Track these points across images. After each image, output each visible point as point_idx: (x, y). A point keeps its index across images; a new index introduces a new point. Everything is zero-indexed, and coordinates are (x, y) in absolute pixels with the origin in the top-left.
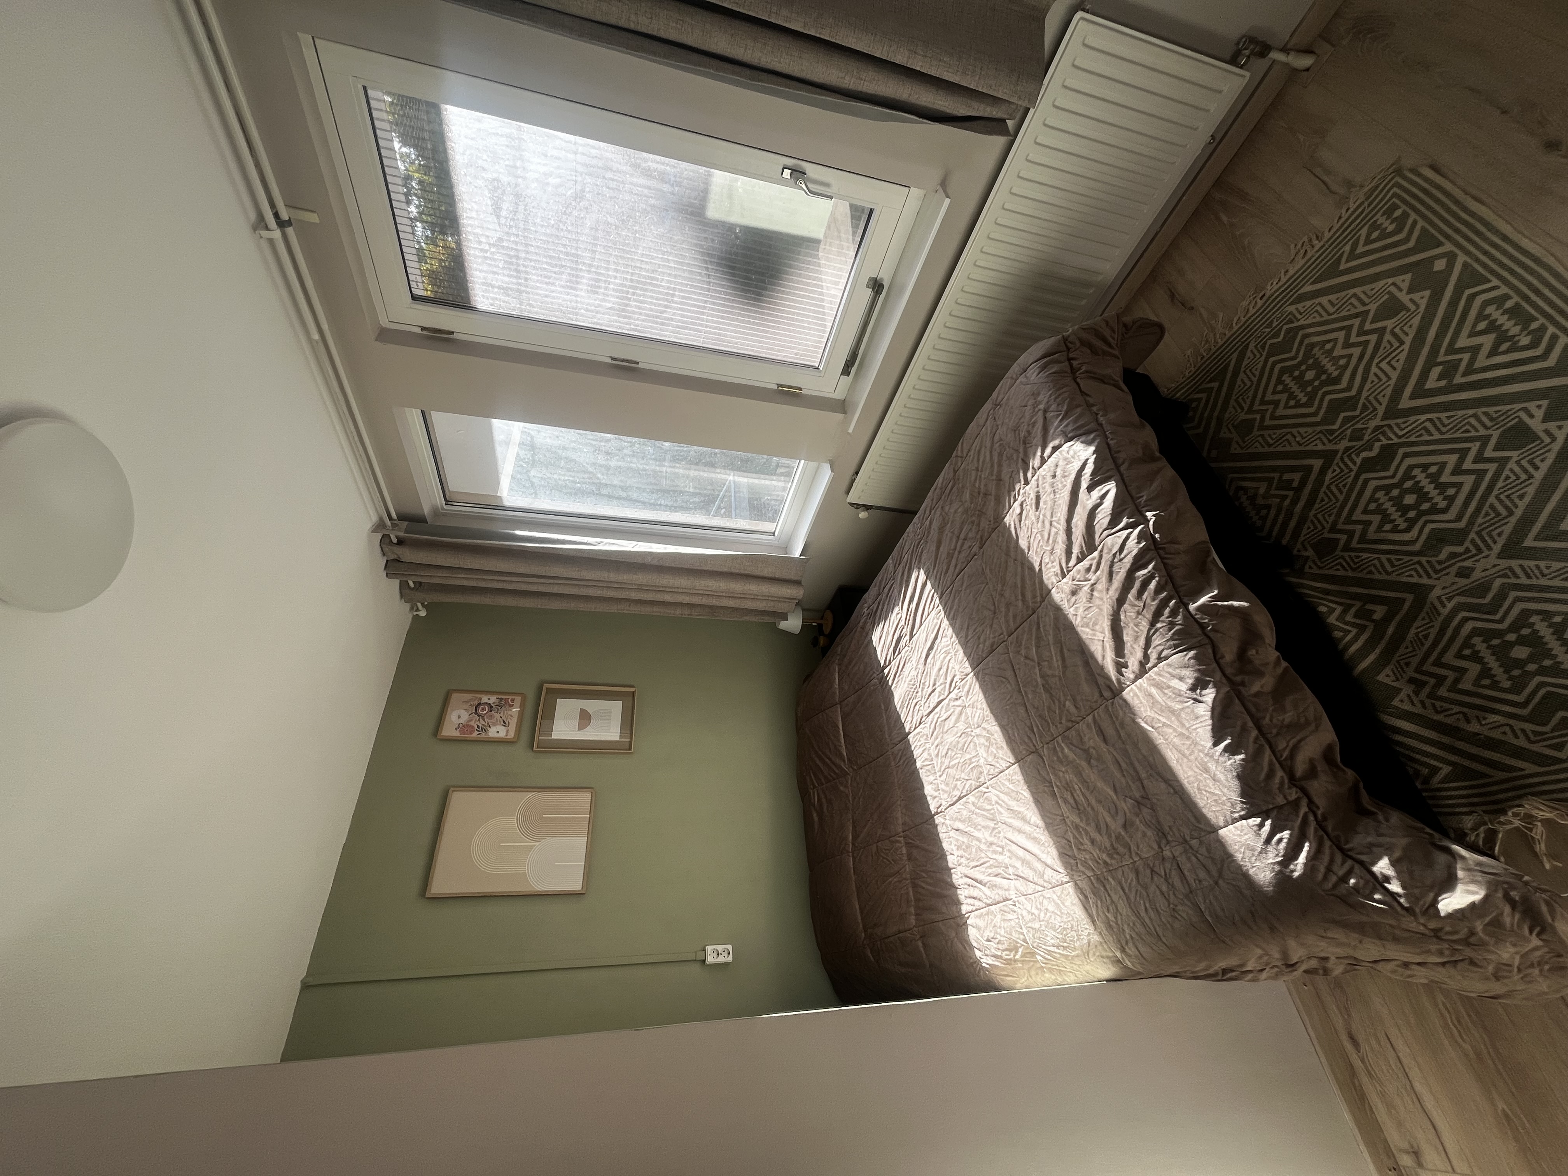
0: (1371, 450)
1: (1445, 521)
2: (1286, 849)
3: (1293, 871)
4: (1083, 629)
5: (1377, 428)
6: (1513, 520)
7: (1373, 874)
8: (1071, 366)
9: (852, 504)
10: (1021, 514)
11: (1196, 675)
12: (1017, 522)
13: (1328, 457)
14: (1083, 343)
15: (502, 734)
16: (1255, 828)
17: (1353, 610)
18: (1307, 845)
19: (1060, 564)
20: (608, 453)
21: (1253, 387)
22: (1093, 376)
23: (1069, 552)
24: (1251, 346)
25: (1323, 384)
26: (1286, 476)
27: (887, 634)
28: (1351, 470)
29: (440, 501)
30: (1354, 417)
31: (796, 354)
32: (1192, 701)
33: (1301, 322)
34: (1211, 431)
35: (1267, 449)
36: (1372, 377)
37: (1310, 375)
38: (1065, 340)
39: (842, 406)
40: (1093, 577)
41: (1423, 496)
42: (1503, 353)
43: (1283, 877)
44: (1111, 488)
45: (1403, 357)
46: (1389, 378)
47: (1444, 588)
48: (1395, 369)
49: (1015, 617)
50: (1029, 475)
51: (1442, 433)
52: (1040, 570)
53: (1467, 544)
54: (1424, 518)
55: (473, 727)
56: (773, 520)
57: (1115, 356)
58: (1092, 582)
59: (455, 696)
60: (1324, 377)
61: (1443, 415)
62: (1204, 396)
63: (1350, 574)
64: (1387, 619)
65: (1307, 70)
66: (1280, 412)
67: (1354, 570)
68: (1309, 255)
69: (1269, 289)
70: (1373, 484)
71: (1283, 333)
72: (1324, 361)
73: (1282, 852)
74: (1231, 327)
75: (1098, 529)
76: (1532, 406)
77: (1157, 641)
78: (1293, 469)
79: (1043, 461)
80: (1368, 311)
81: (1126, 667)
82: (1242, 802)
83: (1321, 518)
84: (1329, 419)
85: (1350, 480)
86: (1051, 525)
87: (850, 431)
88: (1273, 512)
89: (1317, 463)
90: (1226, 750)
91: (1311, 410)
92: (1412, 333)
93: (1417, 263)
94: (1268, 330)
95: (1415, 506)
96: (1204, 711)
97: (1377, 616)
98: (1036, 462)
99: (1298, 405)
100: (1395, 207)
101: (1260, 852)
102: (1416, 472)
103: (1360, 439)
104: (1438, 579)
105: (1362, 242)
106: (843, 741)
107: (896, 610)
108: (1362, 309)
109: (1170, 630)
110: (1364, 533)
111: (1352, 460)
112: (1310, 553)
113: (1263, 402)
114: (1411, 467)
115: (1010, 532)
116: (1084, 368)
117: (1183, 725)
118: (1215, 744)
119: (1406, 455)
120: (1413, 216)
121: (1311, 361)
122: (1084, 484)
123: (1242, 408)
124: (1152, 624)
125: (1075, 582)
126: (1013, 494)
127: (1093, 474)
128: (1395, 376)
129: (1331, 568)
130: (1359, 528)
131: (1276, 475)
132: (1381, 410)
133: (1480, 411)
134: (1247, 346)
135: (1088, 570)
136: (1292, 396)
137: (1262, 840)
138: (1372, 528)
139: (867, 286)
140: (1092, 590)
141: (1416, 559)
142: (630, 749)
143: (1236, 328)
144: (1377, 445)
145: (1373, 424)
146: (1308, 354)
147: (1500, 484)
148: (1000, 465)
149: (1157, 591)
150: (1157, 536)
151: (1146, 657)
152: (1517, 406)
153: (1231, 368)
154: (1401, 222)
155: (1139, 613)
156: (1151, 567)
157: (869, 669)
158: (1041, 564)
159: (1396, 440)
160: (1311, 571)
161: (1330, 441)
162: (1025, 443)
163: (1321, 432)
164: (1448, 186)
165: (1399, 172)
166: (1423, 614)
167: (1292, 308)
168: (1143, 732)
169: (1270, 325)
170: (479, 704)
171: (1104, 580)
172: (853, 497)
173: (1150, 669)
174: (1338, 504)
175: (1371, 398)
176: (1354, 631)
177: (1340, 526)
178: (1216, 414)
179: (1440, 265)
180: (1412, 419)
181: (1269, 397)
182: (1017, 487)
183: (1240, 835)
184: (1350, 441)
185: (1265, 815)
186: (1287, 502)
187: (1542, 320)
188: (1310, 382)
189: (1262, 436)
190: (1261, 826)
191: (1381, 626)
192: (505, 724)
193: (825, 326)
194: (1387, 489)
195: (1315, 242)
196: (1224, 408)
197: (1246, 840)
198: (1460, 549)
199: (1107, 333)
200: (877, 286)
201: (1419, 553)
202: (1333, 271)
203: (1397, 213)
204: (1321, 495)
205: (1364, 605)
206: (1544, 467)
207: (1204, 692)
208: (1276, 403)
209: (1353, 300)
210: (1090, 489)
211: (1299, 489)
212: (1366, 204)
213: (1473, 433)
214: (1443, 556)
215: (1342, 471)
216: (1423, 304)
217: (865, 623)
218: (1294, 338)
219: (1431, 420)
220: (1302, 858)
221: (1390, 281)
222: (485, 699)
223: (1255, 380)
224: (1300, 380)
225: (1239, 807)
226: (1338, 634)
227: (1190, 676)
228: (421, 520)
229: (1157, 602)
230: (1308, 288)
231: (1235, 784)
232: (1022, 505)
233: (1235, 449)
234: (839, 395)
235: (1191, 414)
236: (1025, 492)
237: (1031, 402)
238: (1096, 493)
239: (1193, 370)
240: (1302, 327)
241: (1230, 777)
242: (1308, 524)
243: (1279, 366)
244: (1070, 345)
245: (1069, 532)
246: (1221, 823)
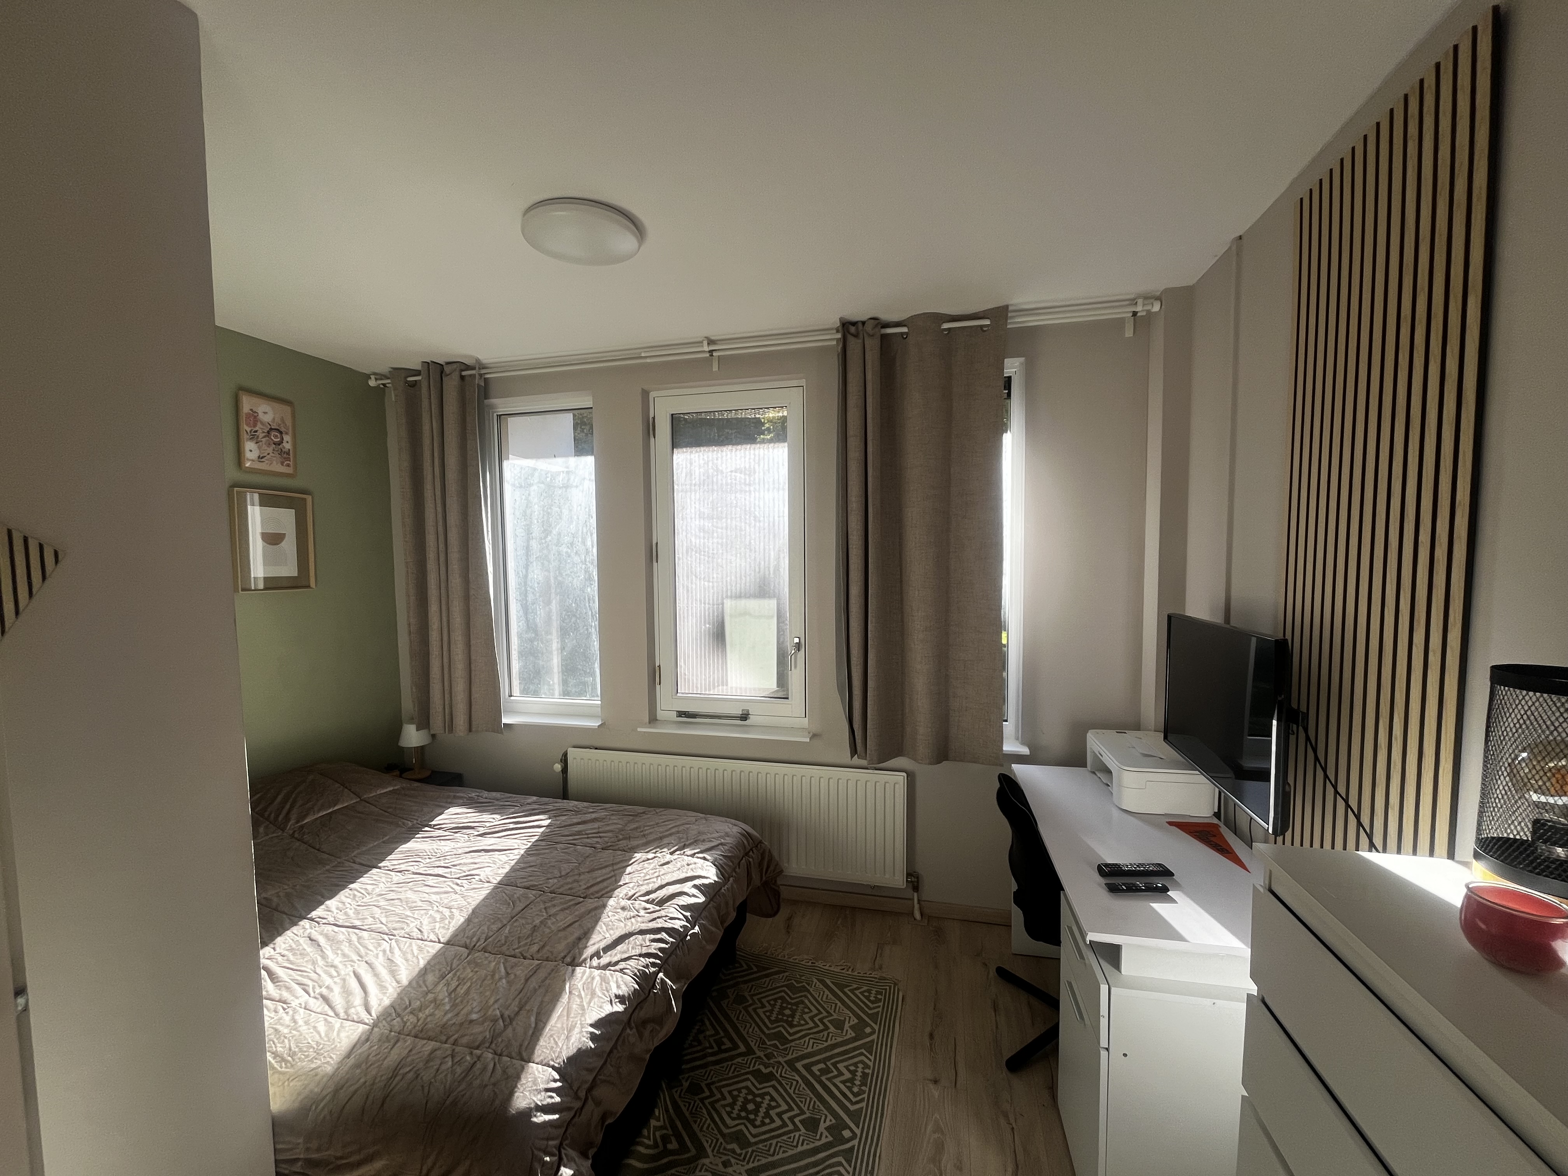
0: (766, 1068)
1: (750, 1132)
2: (548, 1104)
3: (535, 1116)
4: (603, 925)
5: (779, 1063)
6: (771, 1159)
7: (558, 1169)
8: (749, 852)
9: (565, 755)
10: (648, 859)
11: (626, 995)
12: (641, 860)
13: (750, 1051)
14: (763, 855)
15: (248, 455)
16: (551, 1078)
17: (665, 1132)
18: (556, 1116)
19: (634, 894)
20: (572, 544)
21: (765, 989)
22: (749, 865)
23: (648, 893)
24: (787, 974)
25: (787, 1022)
26: (725, 1040)
27: (467, 818)
28: (749, 1068)
29: (501, 411)
30: (778, 1048)
31: (685, 674)
32: (609, 999)
33: (811, 990)
34: (727, 984)
35: (735, 1020)
36: (802, 1041)
37: (787, 1012)
38: (761, 842)
39: (653, 719)
40: (642, 913)
41: (756, 1112)
42: (845, 1086)
43: (527, 1114)
44: (702, 899)
45: (821, 1046)
46: (807, 1048)
47: (711, 1163)
48: (812, 1048)
49: (570, 889)
50: (678, 852)
51: (794, 1093)
52: (621, 886)
53: (744, 1152)
54: (745, 1121)
55: (255, 426)
56: (525, 691)
57: (762, 878)
58: (639, 914)
59: (288, 409)
60: (790, 1019)
61: (803, 1085)
62: (745, 967)
63: (687, 1114)
64: (672, 1153)
65: (915, 919)
66: (760, 1011)
67: (691, 1113)
68: (843, 971)
69: (820, 964)
70: (749, 1084)
71: (801, 984)
72: (798, 1014)
73: (545, 1103)
74: (790, 958)
75: (675, 901)
76: (829, 1117)
77: (632, 963)
78: (731, 1040)
79: (693, 856)
80: (832, 1015)
81: (599, 958)
82: (564, 1061)
83: (711, 1074)
84: (770, 1037)
85: (743, 1071)
86: (657, 877)
87: (639, 730)
88: (699, 1048)
89: (742, 1049)
90: (591, 1033)
91: (770, 1025)
92: (834, 1042)
93: (864, 1021)
94: (798, 977)
95: (749, 1112)
96: (608, 1009)
97: (670, 1147)
98: (689, 852)
99: (768, 1017)
100: (881, 994)
101: (537, 1090)
102: (768, 1098)
103: (769, 1059)
104: (714, 1156)
105: (859, 991)
106: (321, 814)
107: (497, 817)
108: (832, 1012)
109: (643, 967)
110: (718, 1101)
111: (755, 1063)
112: (686, 1084)
113: (759, 1000)
114: (768, 1093)
115: (631, 859)
116: (751, 860)
117: (590, 1003)
118: (591, 1025)
119: (774, 1087)
120: (881, 1004)
121: (794, 1007)
122: (697, 882)
123: (750, 991)
124: (640, 955)
125: (631, 906)
126: (658, 849)
127: (704, 885)
128: (809, 1050)
129: (684, 1101)
130: (719, 1096)
131: (722, 1034)
132: (789, 1057)
133: (814, 1099)
134: (784, 972)
135: (645, 909)
136: (771, 1011)
137: (546, 1087)
138: (723, 1102)
139: (743, 710)
140: (634, 917)
141: (719, 1136)
142: (243, 590)
143: (791, 960)
144: (771, 1069)
145: (781, 1059)
146: (797, 1004)
147: (785, 1138)
148: (671, 835)
149: (660, 949)
150: (689, 938)
151: (617, 963)
152: (826, 1112)
153: (769, 971)
154: (878, 1000)
155: (641, 945)
156: (671, 940)
157: (417, 814)
158: (625, 884)
159: (778, 1076)
160: (675, 1093)
161: (759, 1046)
162: (696, 841)
163: (761, 1038)
164: (899, 1009)
165: (895, 984)
166: (688, 1167)
167: (815, 980)
168: (562, 989)
169: (801, 976)
170: (281, 433)
171: (646, 919)
172: (572, 753)
173: (610, 970)
174: (725, 1076)
175: (792, 1048)
176: (651, 1143)
177: (713, 1087)
178: (739, 980)
179: (868, 1030)
180: (794, 1074)
181: (764, 1001)
182: (665, 850)
183: (539, 1072)
184: (765, 1055)
185: (563, 1078)
186: (710, 1051)
187: (867, 1090)
188: (784, 1015)
189: (741, 1012)
190: (555, 1081)
191: (666, 1153)
192: (260, 458)
193: (709, 690)
194: (750, 1092)
195: (850, 970)
196: (746, 982)
197: (539, 1077)
198: (738, 1151)
199: (772, 868)
200: (744, 717)
201: (723, 1135)
202: (841, 987)
203: (879, 997)
204: (725, 1064)
205: (672, 1135)
206: (805, 1147)
207: (618, 1004)
208: (763, 1006)
209: (834, 1005)
210: (695, 886)
211: (721, 1051)
212: (877, 980)
213: (802, 1105)
214: (729, 1147)
215: (746, 1063)
216: (848, 1036)
217: (461, 798)
218: (801, 991)
219: (797, 1082)
220: (548, 1117)
221: (851, 1015)
222: (287, 438)
223: (769, 987)
224: (782, 1008)
225: (560, 1060)
226: (645, 1132)
227: (624, 991)
228: (487, 397)
229: (655, 951)
230: (828, 982)
231: (572, 1051)
232: (655, 857)
233: (724, 1003)
234: (660, 715)
235: (731, 967)
236: (665, 855)
237: (723, 834)
238: (695, 891)
239: (756, 953)
240: (808, 991)
241: (576, 1044)
242: (704, 1071)
243: (783, 994)
244: (759, 846)
245: (661, 887)
246: (537, 1060)
